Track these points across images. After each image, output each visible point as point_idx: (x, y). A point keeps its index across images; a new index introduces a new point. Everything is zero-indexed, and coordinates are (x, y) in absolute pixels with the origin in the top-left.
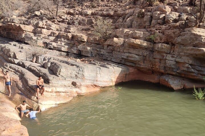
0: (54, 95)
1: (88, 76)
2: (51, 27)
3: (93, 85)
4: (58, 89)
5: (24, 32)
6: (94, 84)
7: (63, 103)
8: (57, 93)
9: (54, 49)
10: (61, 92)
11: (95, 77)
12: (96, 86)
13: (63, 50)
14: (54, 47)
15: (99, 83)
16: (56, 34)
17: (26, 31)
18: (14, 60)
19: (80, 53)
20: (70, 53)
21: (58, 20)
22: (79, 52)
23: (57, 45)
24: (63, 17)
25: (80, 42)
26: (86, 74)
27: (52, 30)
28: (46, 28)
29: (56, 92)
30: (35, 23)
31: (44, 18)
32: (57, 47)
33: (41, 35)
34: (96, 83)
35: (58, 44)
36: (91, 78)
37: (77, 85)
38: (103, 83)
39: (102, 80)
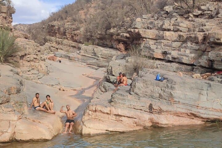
0: (112, 119)
1: (181, 97)
2: (179, 28)
3: (189, 114)
4: (120, 112)
5: (144, 39)
6: (191, 112)
7: (118, 132)
8: (117, 117)
9: (174, 61)
10: (124, 116)
11: (195, 101)
12: (195, 116)
13: (185, 62)
14: (173, 58)
15: (202, 111)
16: (183, 36)
17: (146, 38)
18: (109, 77)
19: (212, 66)
20: (195, 66)
21: (195, 14)
22: (210, 64)
23: (178, 54)
24: (203, 7)
25: (213, 45)
26: (178, 93)
27: (181, 31)
28: (172, 30)
29: (116, 115)
30: (160, 24)
31: (175, 14)
32: (178, 58)
33: (162, 41)
34: (194, 111)
35: (180, 52)
36: (187, 102)
37: (154, 109)
38: (211, 113)
39: (210, 106)
